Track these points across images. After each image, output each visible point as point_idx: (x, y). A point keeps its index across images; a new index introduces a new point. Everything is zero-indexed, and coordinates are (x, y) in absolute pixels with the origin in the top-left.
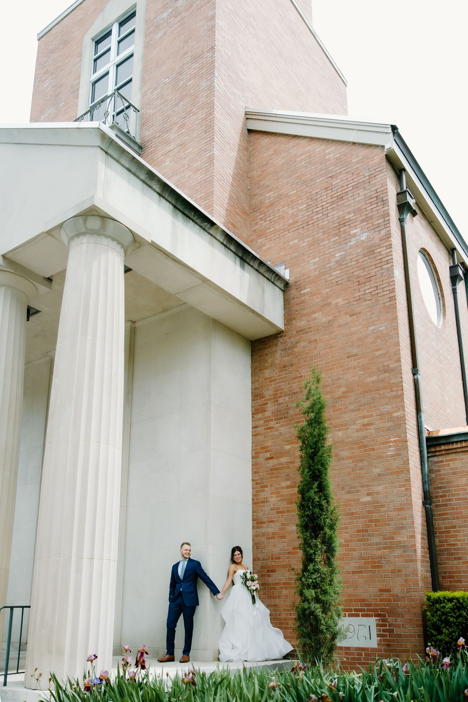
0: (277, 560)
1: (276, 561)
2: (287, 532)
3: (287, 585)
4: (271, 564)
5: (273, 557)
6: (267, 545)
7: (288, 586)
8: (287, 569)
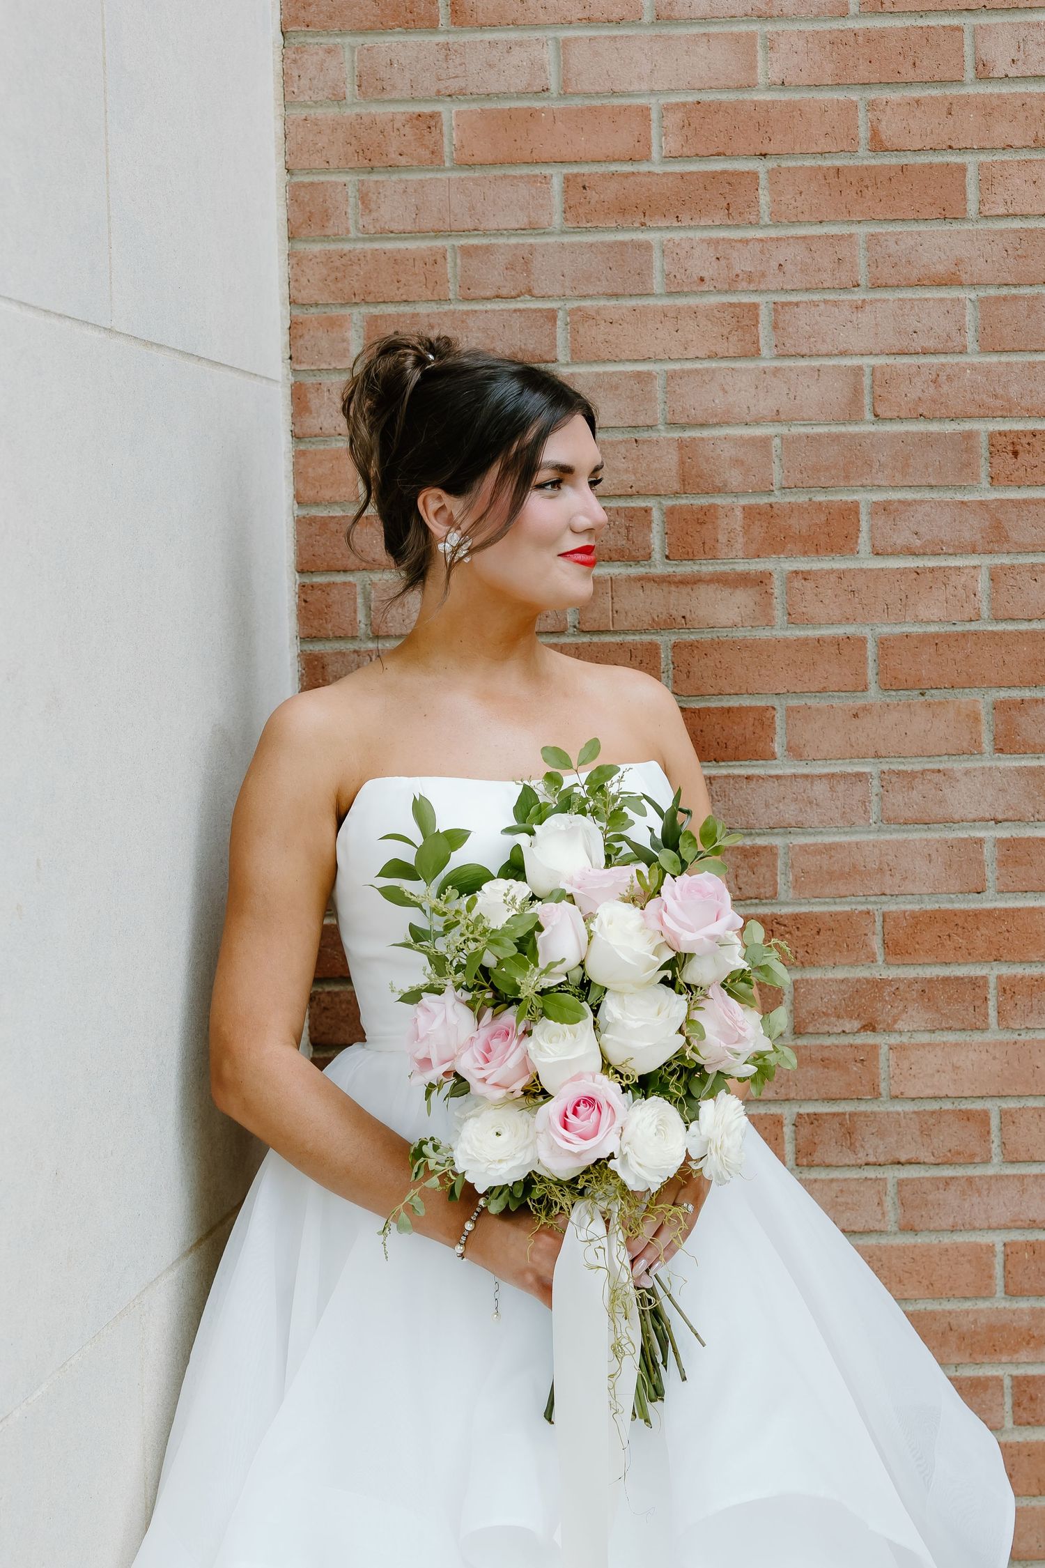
0: (780, 566)
1: (760, 581)
2: (988, 110)
3: (970, 956)
4: (669, 624)
5: (705, 517)
6: (581, 318)
7: (992, 972)
8: (983, 700)
